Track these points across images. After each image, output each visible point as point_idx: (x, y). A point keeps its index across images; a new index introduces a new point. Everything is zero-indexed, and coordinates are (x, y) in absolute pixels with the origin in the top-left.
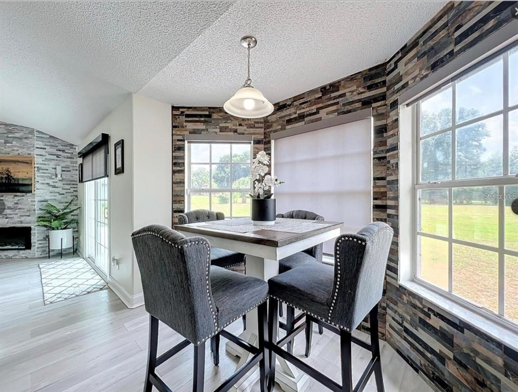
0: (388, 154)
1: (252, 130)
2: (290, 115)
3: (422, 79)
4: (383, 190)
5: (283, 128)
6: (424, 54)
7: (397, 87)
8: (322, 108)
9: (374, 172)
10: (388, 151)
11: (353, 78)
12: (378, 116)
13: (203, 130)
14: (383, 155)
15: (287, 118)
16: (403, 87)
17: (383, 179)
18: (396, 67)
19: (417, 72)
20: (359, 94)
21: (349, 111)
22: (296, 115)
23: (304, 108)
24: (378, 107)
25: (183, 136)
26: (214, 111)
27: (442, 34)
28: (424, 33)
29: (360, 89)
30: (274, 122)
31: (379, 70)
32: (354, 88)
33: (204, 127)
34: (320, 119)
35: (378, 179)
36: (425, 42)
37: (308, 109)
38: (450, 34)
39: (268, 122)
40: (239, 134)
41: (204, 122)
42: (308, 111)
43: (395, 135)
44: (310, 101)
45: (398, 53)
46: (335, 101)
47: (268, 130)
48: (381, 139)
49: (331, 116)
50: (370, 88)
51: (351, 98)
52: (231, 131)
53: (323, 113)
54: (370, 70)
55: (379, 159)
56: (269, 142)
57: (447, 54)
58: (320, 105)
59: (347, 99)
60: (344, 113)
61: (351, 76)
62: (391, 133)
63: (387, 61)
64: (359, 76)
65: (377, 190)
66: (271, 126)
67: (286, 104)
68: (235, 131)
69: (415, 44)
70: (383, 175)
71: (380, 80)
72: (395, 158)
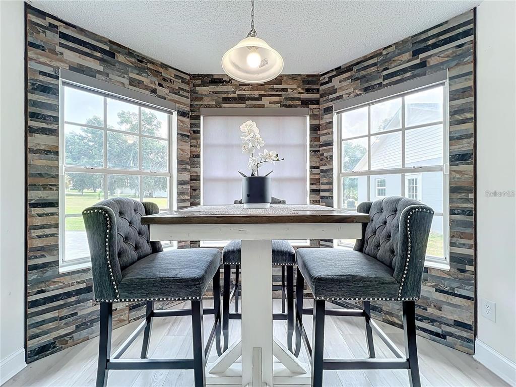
0: (321, 149)
1: (176, 97)
2: (227, 93)
3: (356, 96)
4: (317, 177)
5: (218, 105)
6: (358, 79)
7: (331, 97)
8: (265, 96)
9: (310, 162)
10: (322, 146)
11: (293, 77)
12: (313, 117)
13: (99, 72)
14: (318, 149)
15: (225, 95)
16: (338, 98)
17: (317, 168)
18: (330, 81)
19: (352, 90)
20: (299, 93)
21: (290, 106)
22: (236, 95)
23: (245, 90)
24: (314, 109)
25: (56, 69)
26: (119, 49)
27: (373, 69)
28: (358, 63)
29: (300, 89)
30: (205, 95)
31: (314, 79)
32: (295, 87)
33: (101, 68)
34: (263, 106)
35: (314, 168)
36: (358, 71)
37: (249, 92)
38: (379, 71)
39: (197, 93)
40: (159, 96)
41: (102, 60)
42: (249, 95)
43: (329, 134)
44: (252, 85)
45: (332, 70)
46: (278, 93)
47: (197, 103)
48: (315, 135)
49: (274, 106)
50: (308, 91)
51: (292, 94)
52: (146, 89)
53: (265, 101)
54: (308, 76)
55: (315, 151)
56: (198, 118)
57: (377, 84)
58: (263, 93)
59: (289, 94)
60: (286, 106)
61: (293, 75)
62: (325, 131)
63: (321, 74)
64: (299, 78)
65: (313, 177)
66: (201, 99)
67: (223, 79)
68: (154, 91)
69: (349, 68)
70: (318, 165)
71: (315, 87)
72: (329, 152)
